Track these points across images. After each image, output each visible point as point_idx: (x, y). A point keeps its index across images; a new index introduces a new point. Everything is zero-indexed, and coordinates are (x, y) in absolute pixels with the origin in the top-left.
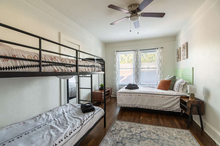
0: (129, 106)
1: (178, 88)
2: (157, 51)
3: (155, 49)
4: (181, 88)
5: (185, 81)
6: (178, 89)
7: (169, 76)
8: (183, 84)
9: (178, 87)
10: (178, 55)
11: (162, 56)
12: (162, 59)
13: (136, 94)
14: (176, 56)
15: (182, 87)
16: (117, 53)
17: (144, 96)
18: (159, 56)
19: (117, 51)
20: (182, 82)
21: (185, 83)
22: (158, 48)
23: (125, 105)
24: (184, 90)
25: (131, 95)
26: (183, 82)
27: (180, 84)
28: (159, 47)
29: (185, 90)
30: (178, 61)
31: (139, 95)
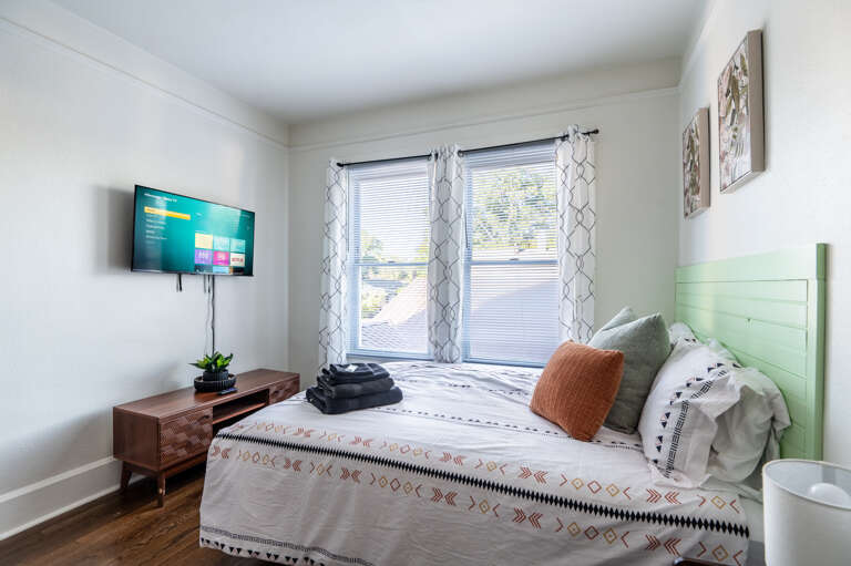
0: (273, 550)
1: (668, 435)
2: (563, 152)
3: (551, 141)
4: (696, 443)
5: (736, 380)
6: (666, 446)
7: (622, 314)
8: (714, 403)
9: (672, 423)
10: (695, 168)
11: (592, 187)
12: (592, 205)
13: (328, 459)
14: (682, 181)
15: (710, 434)
16: (344, 172)
17: (383, 481)
18: (569, 181)
19: (339, 165)
20: (706, 388)
21: (735, 398)
22: (564, 138)
23: (246, 546)
24: (727, 458)
25: (297, 466)
26: (721, 386)
27: (685, 405)
28: (570, 131)
29: (738, 467)
30: (690, 211)
31: (346, 474)
